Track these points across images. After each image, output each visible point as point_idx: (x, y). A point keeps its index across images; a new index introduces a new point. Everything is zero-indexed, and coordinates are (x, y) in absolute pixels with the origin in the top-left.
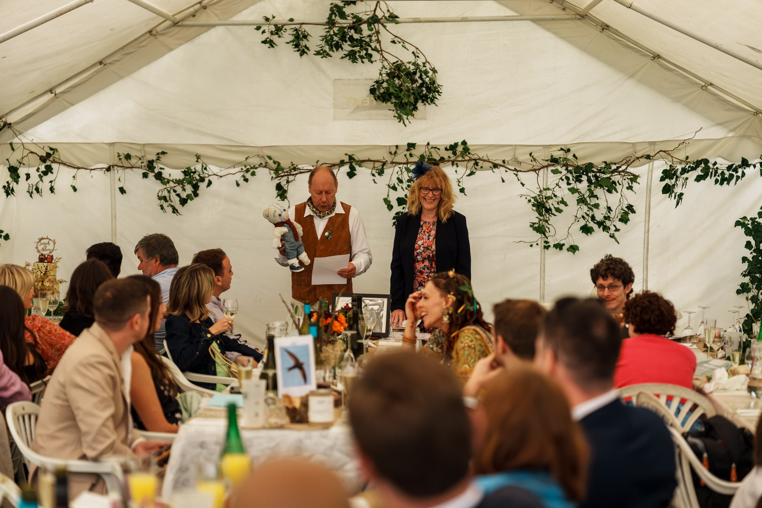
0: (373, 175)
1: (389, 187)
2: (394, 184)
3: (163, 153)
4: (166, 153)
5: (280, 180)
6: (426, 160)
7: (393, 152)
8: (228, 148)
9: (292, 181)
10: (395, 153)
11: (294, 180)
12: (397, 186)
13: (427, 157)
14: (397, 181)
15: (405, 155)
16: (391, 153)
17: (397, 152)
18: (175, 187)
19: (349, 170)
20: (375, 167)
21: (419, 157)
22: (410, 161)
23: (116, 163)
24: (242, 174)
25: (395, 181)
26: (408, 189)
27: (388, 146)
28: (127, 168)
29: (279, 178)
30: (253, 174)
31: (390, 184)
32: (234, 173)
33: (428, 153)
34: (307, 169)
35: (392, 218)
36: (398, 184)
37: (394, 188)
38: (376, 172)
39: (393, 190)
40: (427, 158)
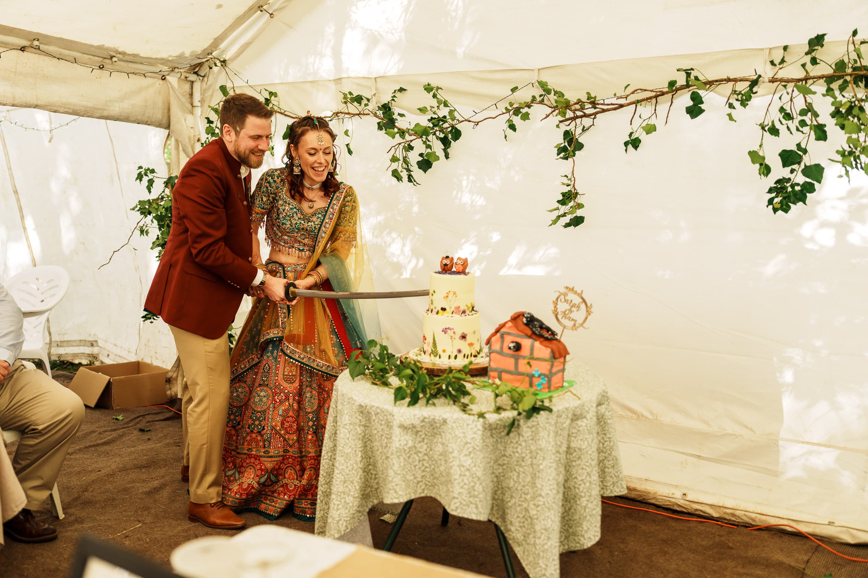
0: (731, 106)
1: (763, 128)
2: (773, 122)
3: (401, 90)
4: (405, 90)
5: (569, 125)
6: (849, 71)
7: (777, 62)
8: (489, 76)
9: (591, 126)
10: (783, 61)
11: (593, 125)
12: (778, 125)
13: (850, 65)
14: (781, 116)
15: (804, 66)
16: (772, 63)
17: (785, 59)
18: (411, 141)
19: (691, 103)
20: (736, 91)
21: (834, 67)
22: (812, 74)
23: (339, 110)
24: (507, 116)
25: (775, 116)
26: (801, 129)
27: (767, 48)
28: (354, 115)
29: (568, 123)
30: (526, 117)
31: (766, 123)
32: (494, 117)
33: (854, 56)
34: (612, 104)
35: (767, 191)
36: (780, 120)
37: (774, 131)
38: (737, 100)
39: (772, 134)
40: (852, 67)
